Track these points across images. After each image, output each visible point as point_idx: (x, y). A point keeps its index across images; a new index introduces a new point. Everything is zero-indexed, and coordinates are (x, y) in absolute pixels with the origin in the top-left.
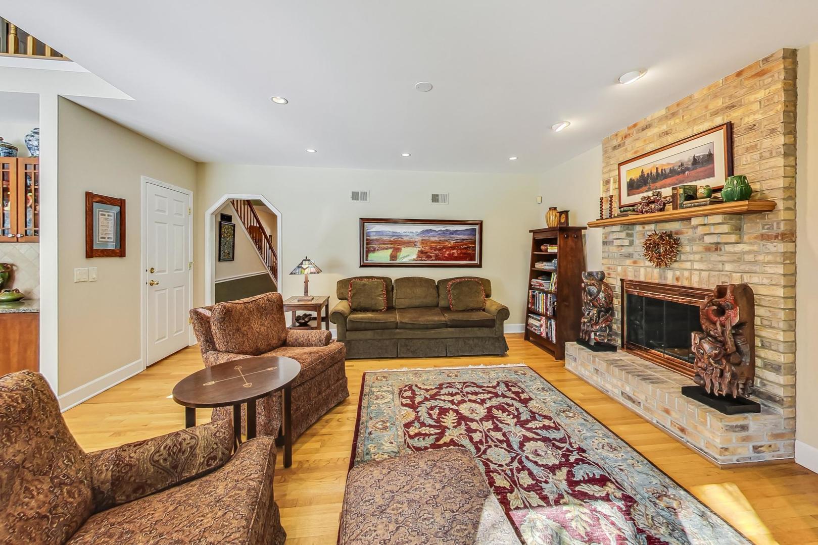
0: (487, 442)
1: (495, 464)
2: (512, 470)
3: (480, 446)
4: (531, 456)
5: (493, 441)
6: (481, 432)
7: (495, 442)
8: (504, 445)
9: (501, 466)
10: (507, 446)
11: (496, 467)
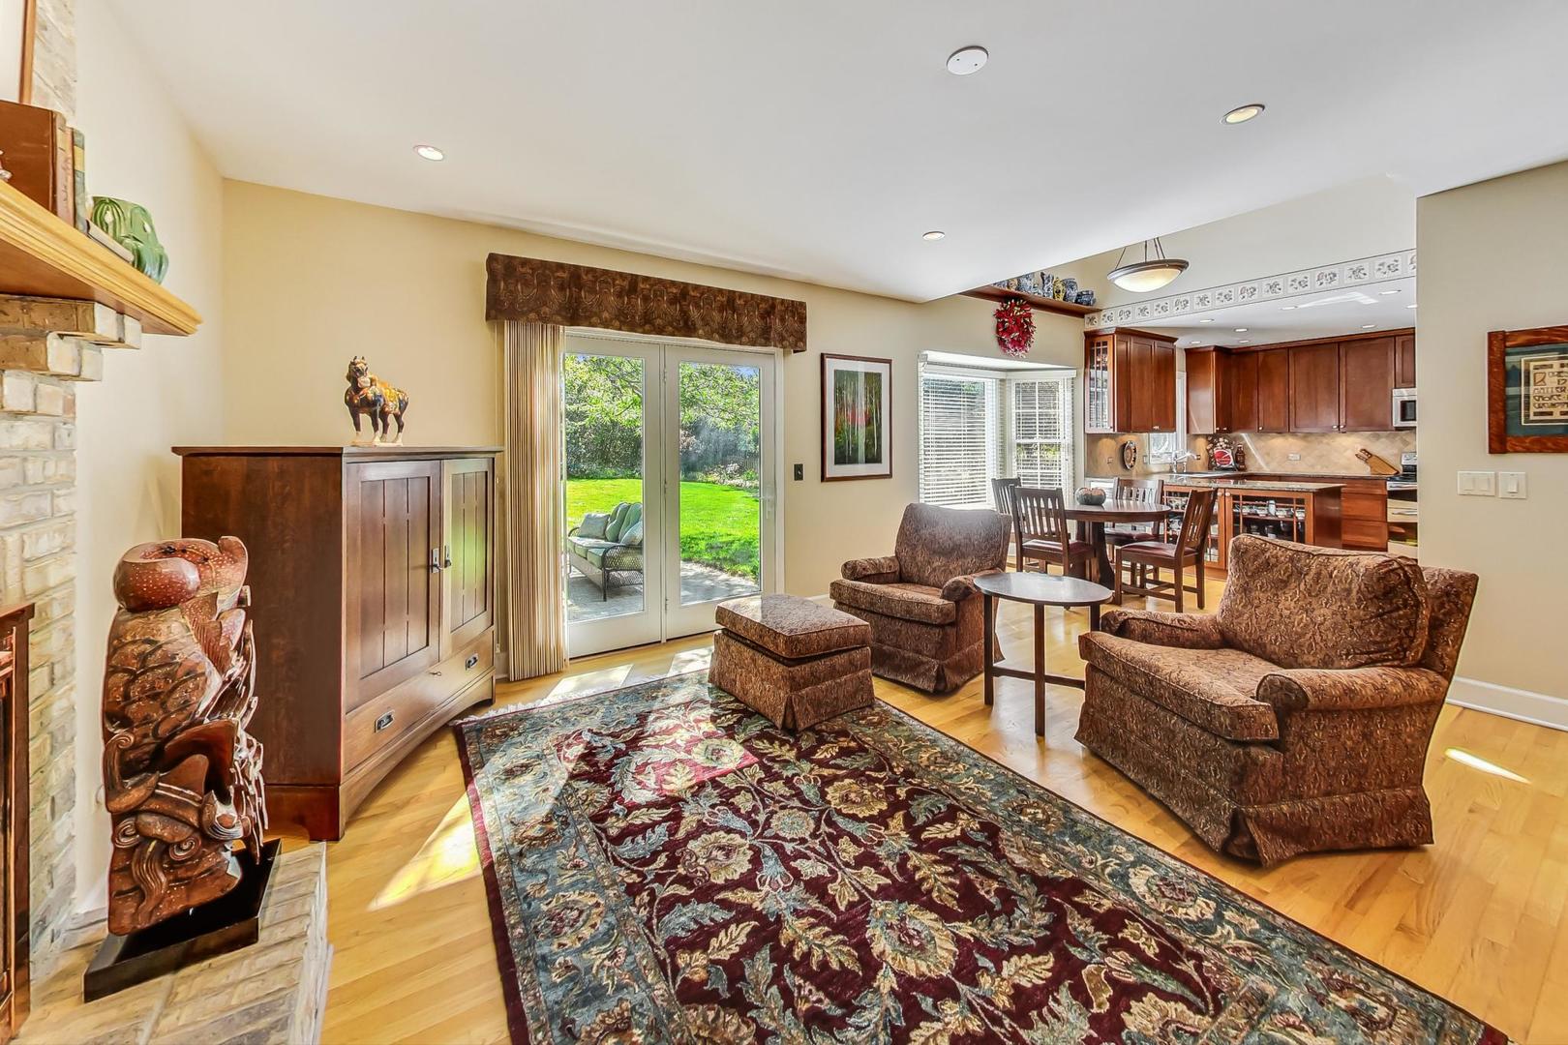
0: (823, 843)
1: (792, 808)
2: (765, 806)
3: (831, 830)
4: (737, 839)
5: (813, 850)
6: (847, 865)
7: (808, 848)
8: (789, 847)
9: (783, 808)
10: (782, 847)
11: (792, 804)
